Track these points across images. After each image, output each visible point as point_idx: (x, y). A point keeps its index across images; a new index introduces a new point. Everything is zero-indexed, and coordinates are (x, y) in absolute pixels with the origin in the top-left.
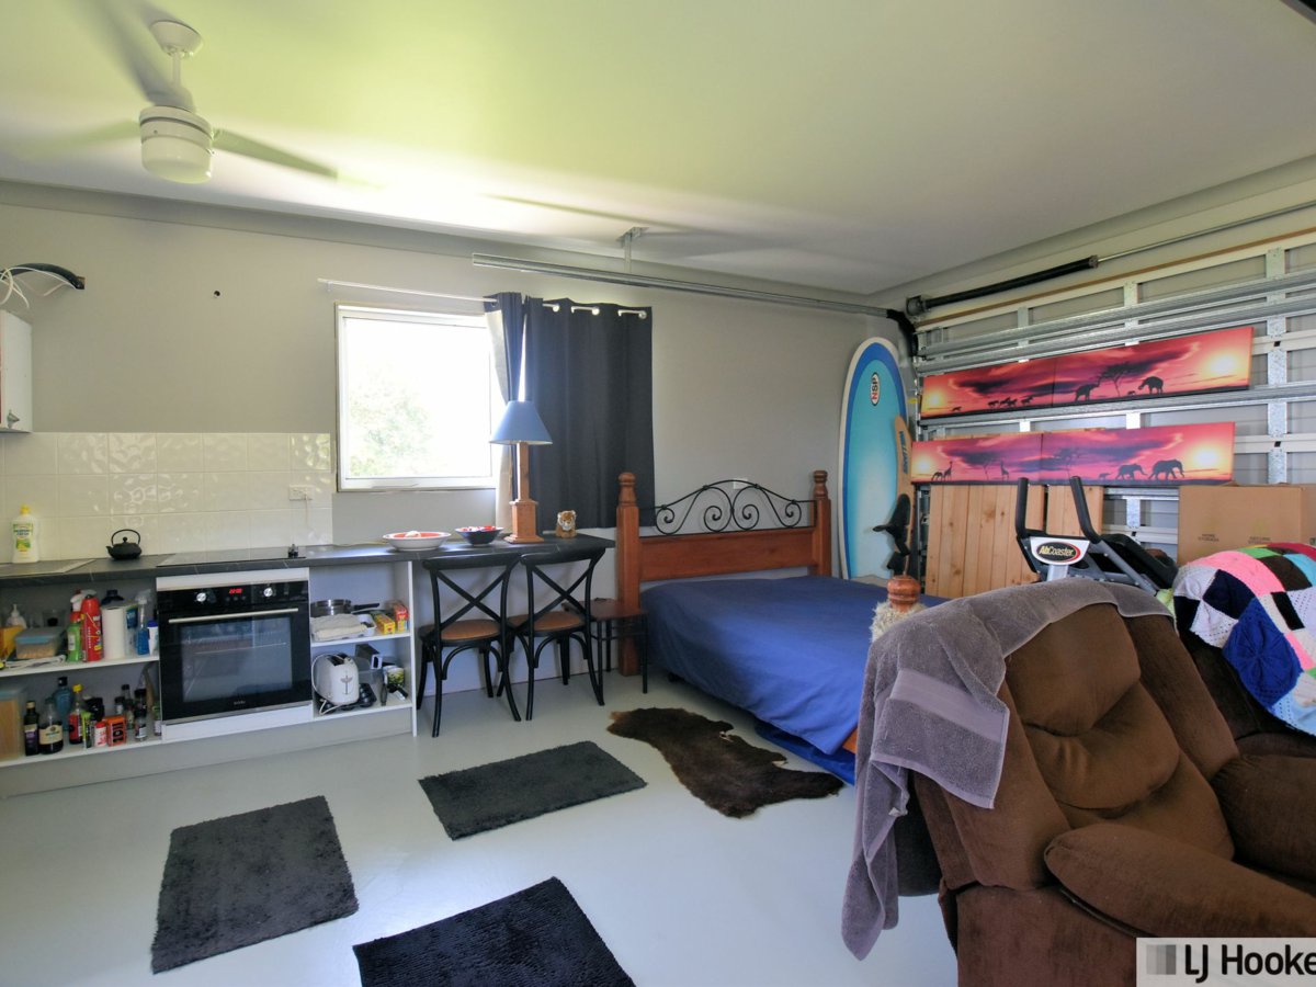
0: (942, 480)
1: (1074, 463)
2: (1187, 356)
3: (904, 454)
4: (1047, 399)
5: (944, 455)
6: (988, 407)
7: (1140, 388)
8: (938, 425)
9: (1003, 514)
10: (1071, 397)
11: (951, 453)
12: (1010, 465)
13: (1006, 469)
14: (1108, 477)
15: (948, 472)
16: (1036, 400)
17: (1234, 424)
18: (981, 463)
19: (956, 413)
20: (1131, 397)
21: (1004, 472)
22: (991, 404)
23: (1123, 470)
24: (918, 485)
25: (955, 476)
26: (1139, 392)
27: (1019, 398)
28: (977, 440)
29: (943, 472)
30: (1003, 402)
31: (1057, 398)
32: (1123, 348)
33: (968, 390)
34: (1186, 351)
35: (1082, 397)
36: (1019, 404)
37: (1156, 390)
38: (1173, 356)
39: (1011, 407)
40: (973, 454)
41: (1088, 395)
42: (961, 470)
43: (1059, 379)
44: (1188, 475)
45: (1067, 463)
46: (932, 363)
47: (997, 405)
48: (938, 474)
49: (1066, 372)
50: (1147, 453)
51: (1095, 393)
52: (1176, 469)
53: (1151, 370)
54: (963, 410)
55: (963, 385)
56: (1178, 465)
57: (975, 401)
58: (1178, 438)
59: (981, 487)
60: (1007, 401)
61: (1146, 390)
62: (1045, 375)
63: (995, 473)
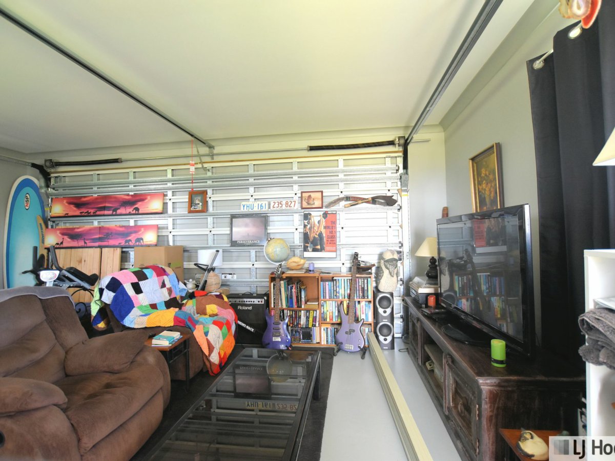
0: (59, 246)
1: (111, 239)
2: (146, 201)
3: (42, 234)
4: (102, 213)
5: (60, 235)
6: (80, 214)
7: (133, 211)
8: (59, 221)
9: (85, 261)
10: (110, 212)
11: (63, 234)
12: (87, 240)
13: (87, 242)
14: (121, 244)
15: (62, 243)
16: (98, 213)
17: (158, 225)
18: (76, 239)
19: (66, 216)
20: (130, 214)
21: (85, 243)
22: (81, 213)
23: (126, 241)
24: (48, 249)
25: (65, 245)
26: (132, 212)
27: (92, 211)
28: (75, 228)
29: (60, 243)
30: (86, 213)
31: (106, 212)
32: (128, 195)
33: (72, 206)
34: (146, 199)
35: (114, 213)
36: (92, 214)
37: (137, 212)
38: (142, 200)
39: (88, 215)
40: (73, 235)
41: (116, 212)
42: (68, 242)
43: (107, 205)
44: (145, 243)
45: (108, 239)
46: (57, 192)
47: (83, 214)
48: (57, 244)
49: (109, 202)
50: (134, 235)
51: (119, 212)
52: (141, 241)
53: (136, 204)
54: (69, 215)
55: (70, 203)
56: (142, 239)
57: (75, 211)
58: (143, 229)
59: (76, 249)
60: (87, 212)
61: (134, 212)
62: (101, 203)
63: (81, 243)
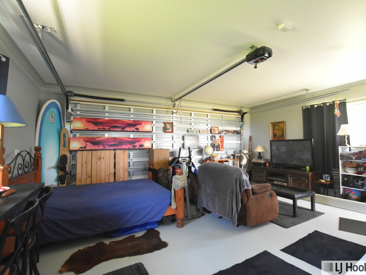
0: (82, 149)
1: (123, 145)
2: (142, 125)
4: (114, 129)
5: (83, 142)
6: (98, 129)
7: (135, 129)
8: (76, 132)
9: (103, 158)
10: (120, 129)
11: (86, 141)
12: (106, 145)
13: (105, 146)
14: (130, 148)
15: (85, 147)
16: (112, 129)
18: (96, 144)
19: (86, 130)
20: (133, 131)
21: (104, 147)
22: (98, 128)
23: (134, 146)
24: (71, 152)
25: (88, 148)
26: (135, 130)
27: (107, 128)
28: (95, 138)
29: (83, 147)
30: (102, 129)
31: (117, 129)
32: (130, 120)
33: (90, 124)
34: (142, 124)
35: (123, 130)
36: (107, 130)
37: (137, 130)
38: (140, 124)
39: (105, 130)
40: (94, 142)
41: (124, 130)
42: (90, 146)
43: (117, 125)
44: (145, 147)
45: (121, 145)
46: (76, 113)
47: (100, 129)
48: (81, 148)
49: (119, 124)
50: (138, 143)
51: (126, 129)
52: (143, 146)
53: (137, 126)
54: (89, 129)
55: (88, 122)
56: (143, 145)
57: (93, 127)
58: (143, 140)
59: (96, 151)
60: (104, 128)
61: (136, 130)
62: (113, 123)
63: (101, 147)
